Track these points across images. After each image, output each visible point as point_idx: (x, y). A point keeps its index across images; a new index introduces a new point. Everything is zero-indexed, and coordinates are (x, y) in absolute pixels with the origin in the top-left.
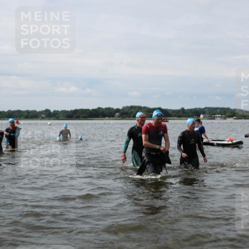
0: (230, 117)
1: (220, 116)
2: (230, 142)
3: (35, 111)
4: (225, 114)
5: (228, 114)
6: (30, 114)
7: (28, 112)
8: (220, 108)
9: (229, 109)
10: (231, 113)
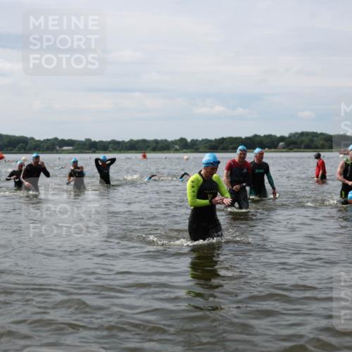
3: (166, 141)
6: (160, 145)
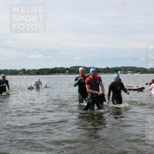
0: (137, 72)
1: (130, 72)
2: (137, 88)
3: (16, 70)
4: (133, 71)
5: (136, 70)
6: (13, 72)
7: (12, 70)
8: (130, 67)
9: (136, 67)
10: (137, 70)
